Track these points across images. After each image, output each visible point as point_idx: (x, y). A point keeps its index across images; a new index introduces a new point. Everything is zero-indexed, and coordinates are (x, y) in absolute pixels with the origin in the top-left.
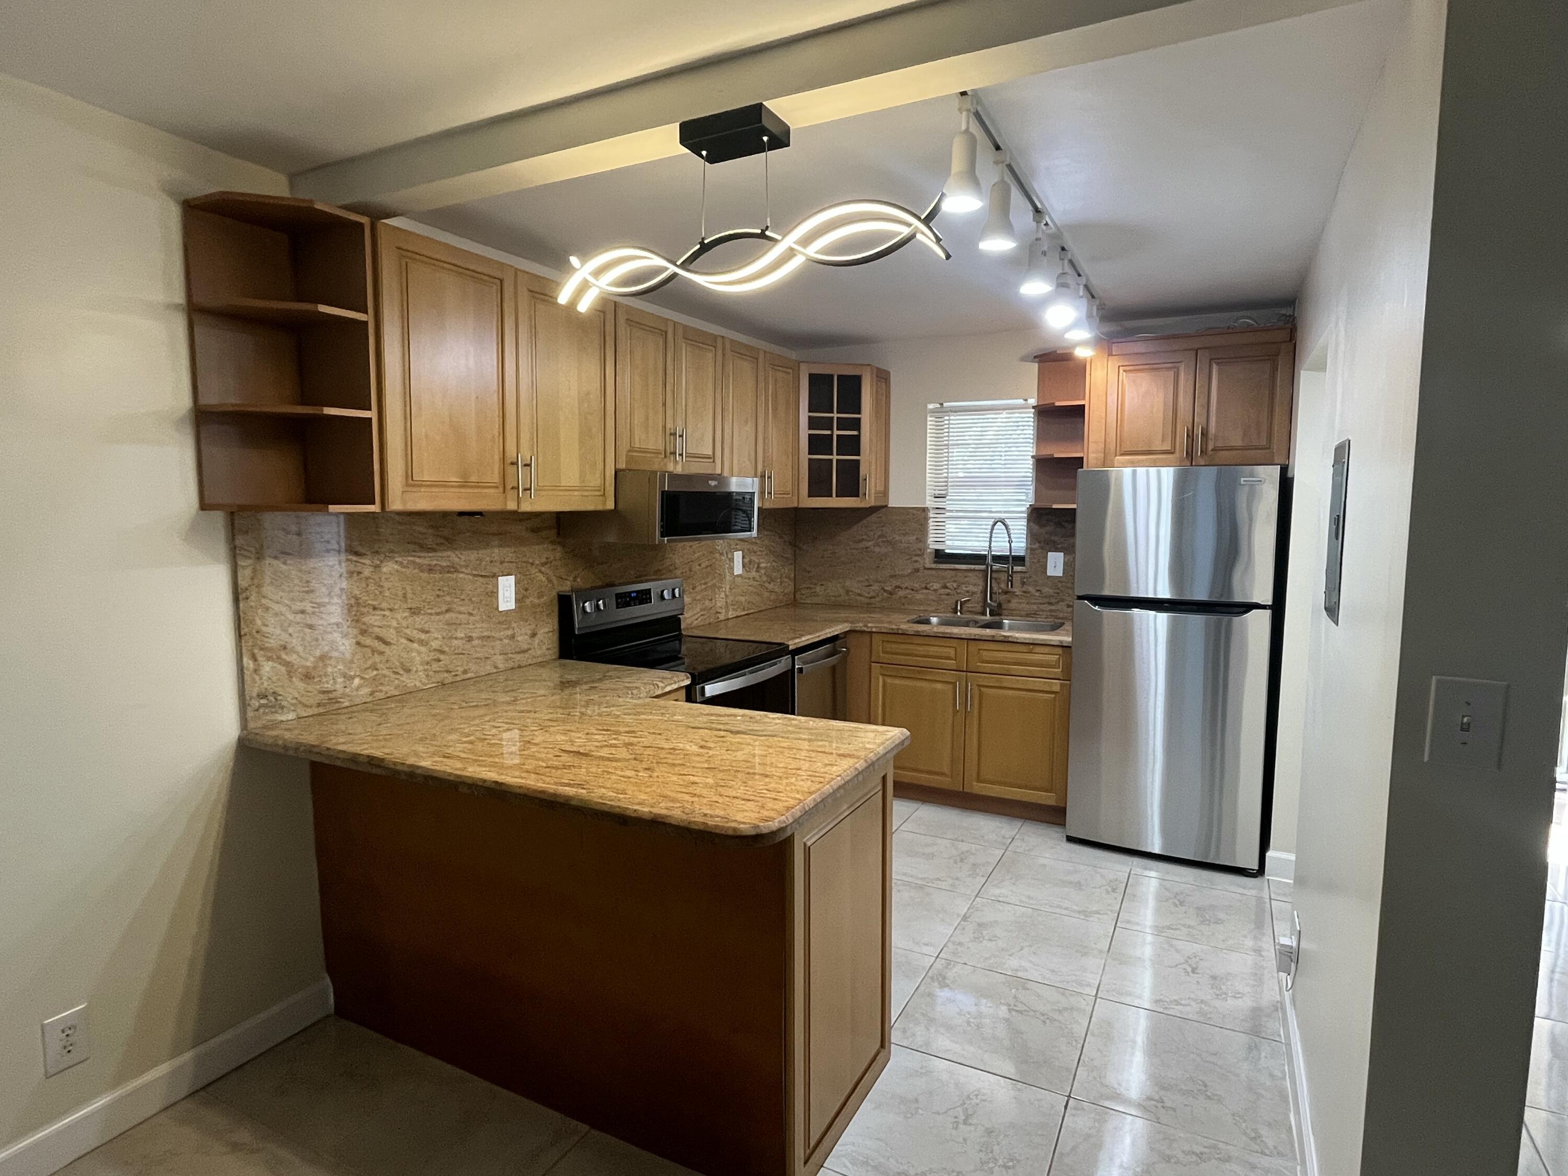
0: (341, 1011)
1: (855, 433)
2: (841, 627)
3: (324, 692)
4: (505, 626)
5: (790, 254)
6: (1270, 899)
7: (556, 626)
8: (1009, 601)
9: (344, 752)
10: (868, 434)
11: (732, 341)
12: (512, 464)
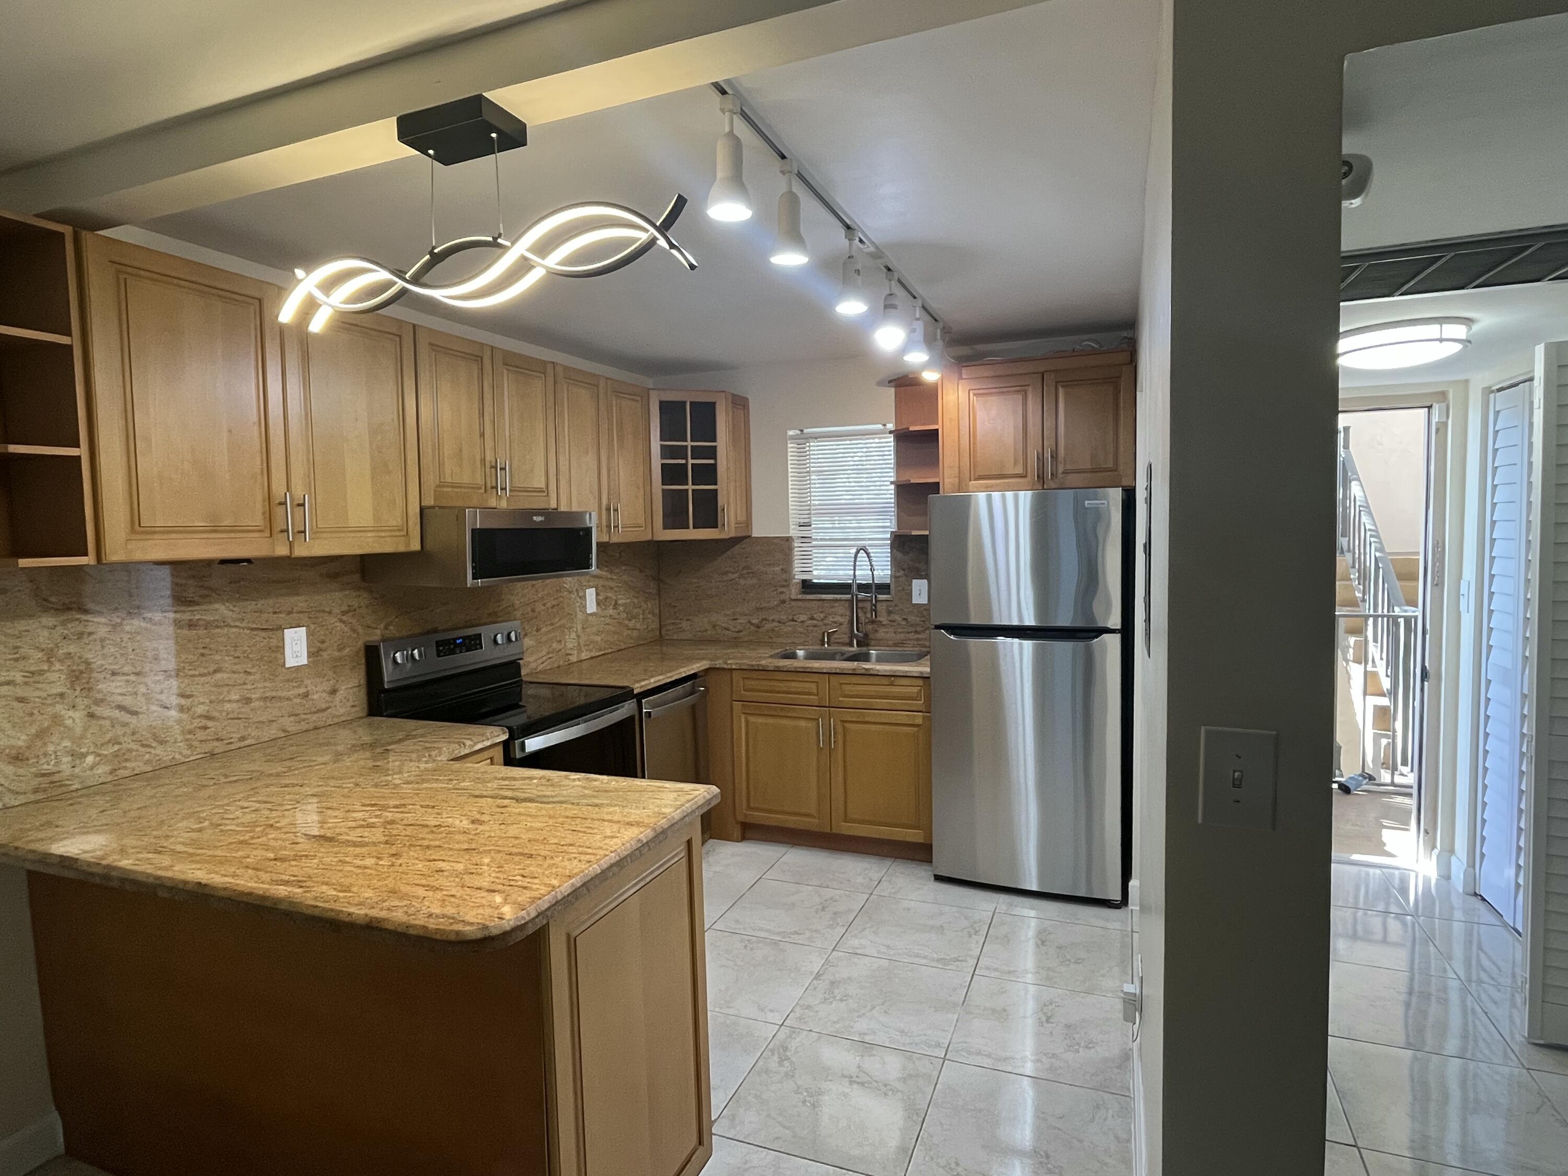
0: (73, 1150)
1: (712, 461)
2: (698, 665)
3: (44, 775)
4: (295, 684)
5: (523, 267)
6: (1132, 931)
7: (363, 681)
8: (876, 631)
9: (34, 851)
10: (725, 462)
11: (566, 368)
12: (280, 504)
